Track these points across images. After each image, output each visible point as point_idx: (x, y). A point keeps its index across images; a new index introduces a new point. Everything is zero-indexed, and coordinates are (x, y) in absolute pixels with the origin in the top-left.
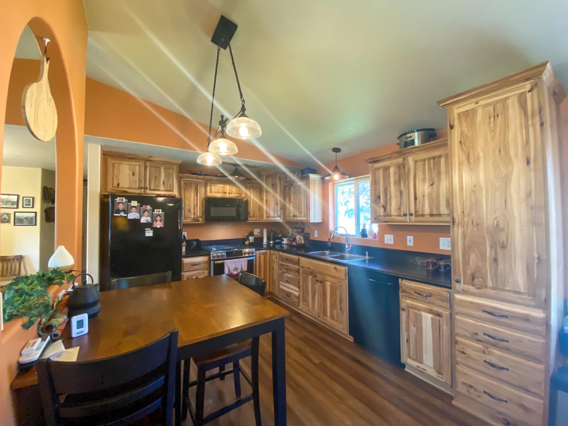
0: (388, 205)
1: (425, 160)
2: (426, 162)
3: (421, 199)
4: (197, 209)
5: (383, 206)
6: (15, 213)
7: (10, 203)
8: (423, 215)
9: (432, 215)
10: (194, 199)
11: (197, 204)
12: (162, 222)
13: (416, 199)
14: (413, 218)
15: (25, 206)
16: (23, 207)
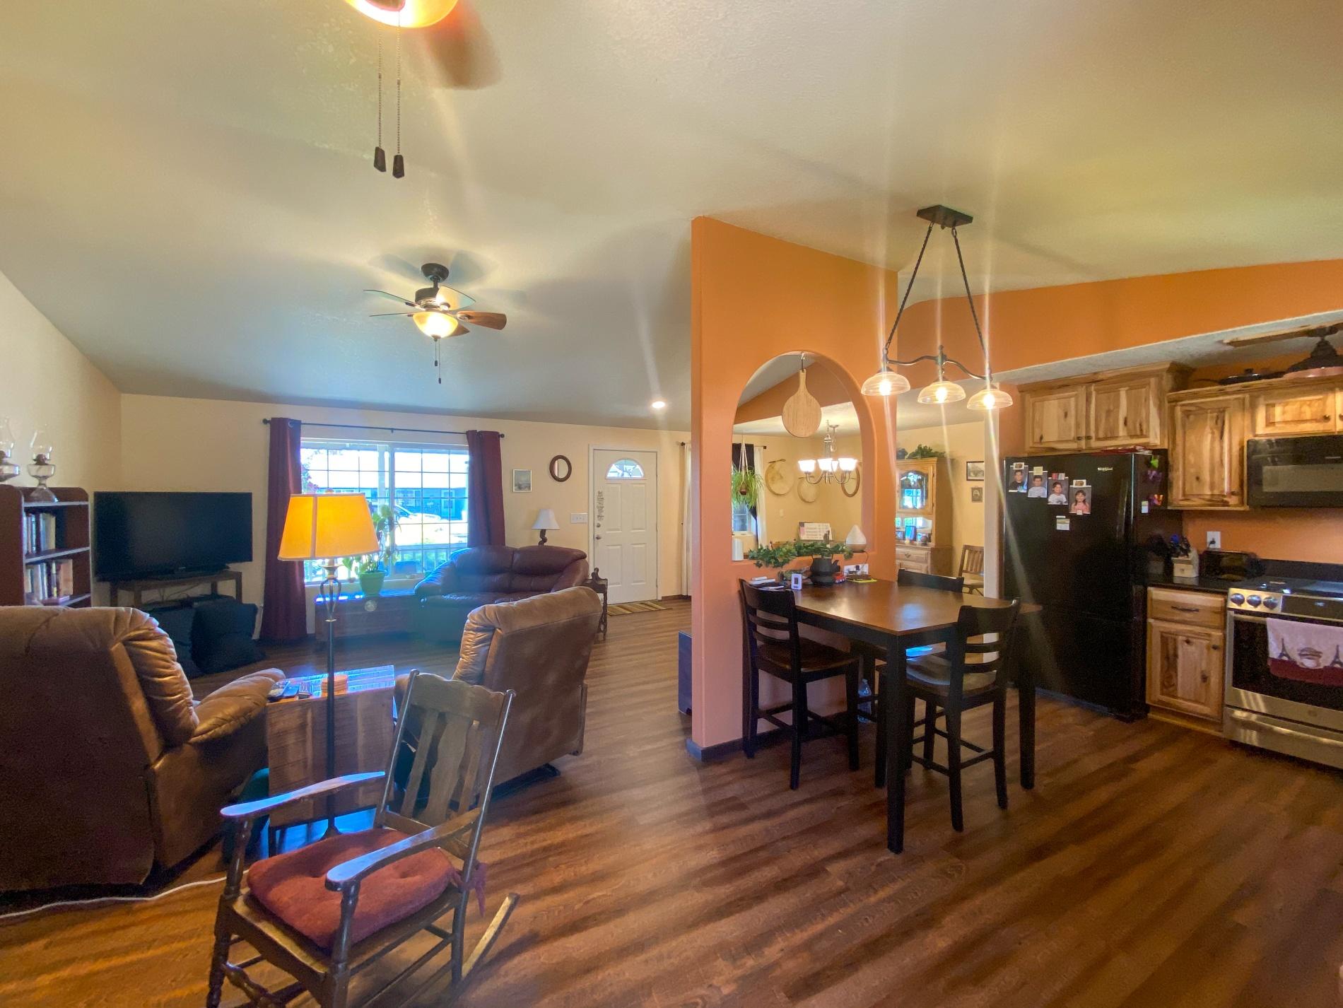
4: (1221, 473)
10: (1212, 449)
11: (1222, 461)
12: (1087, 505)
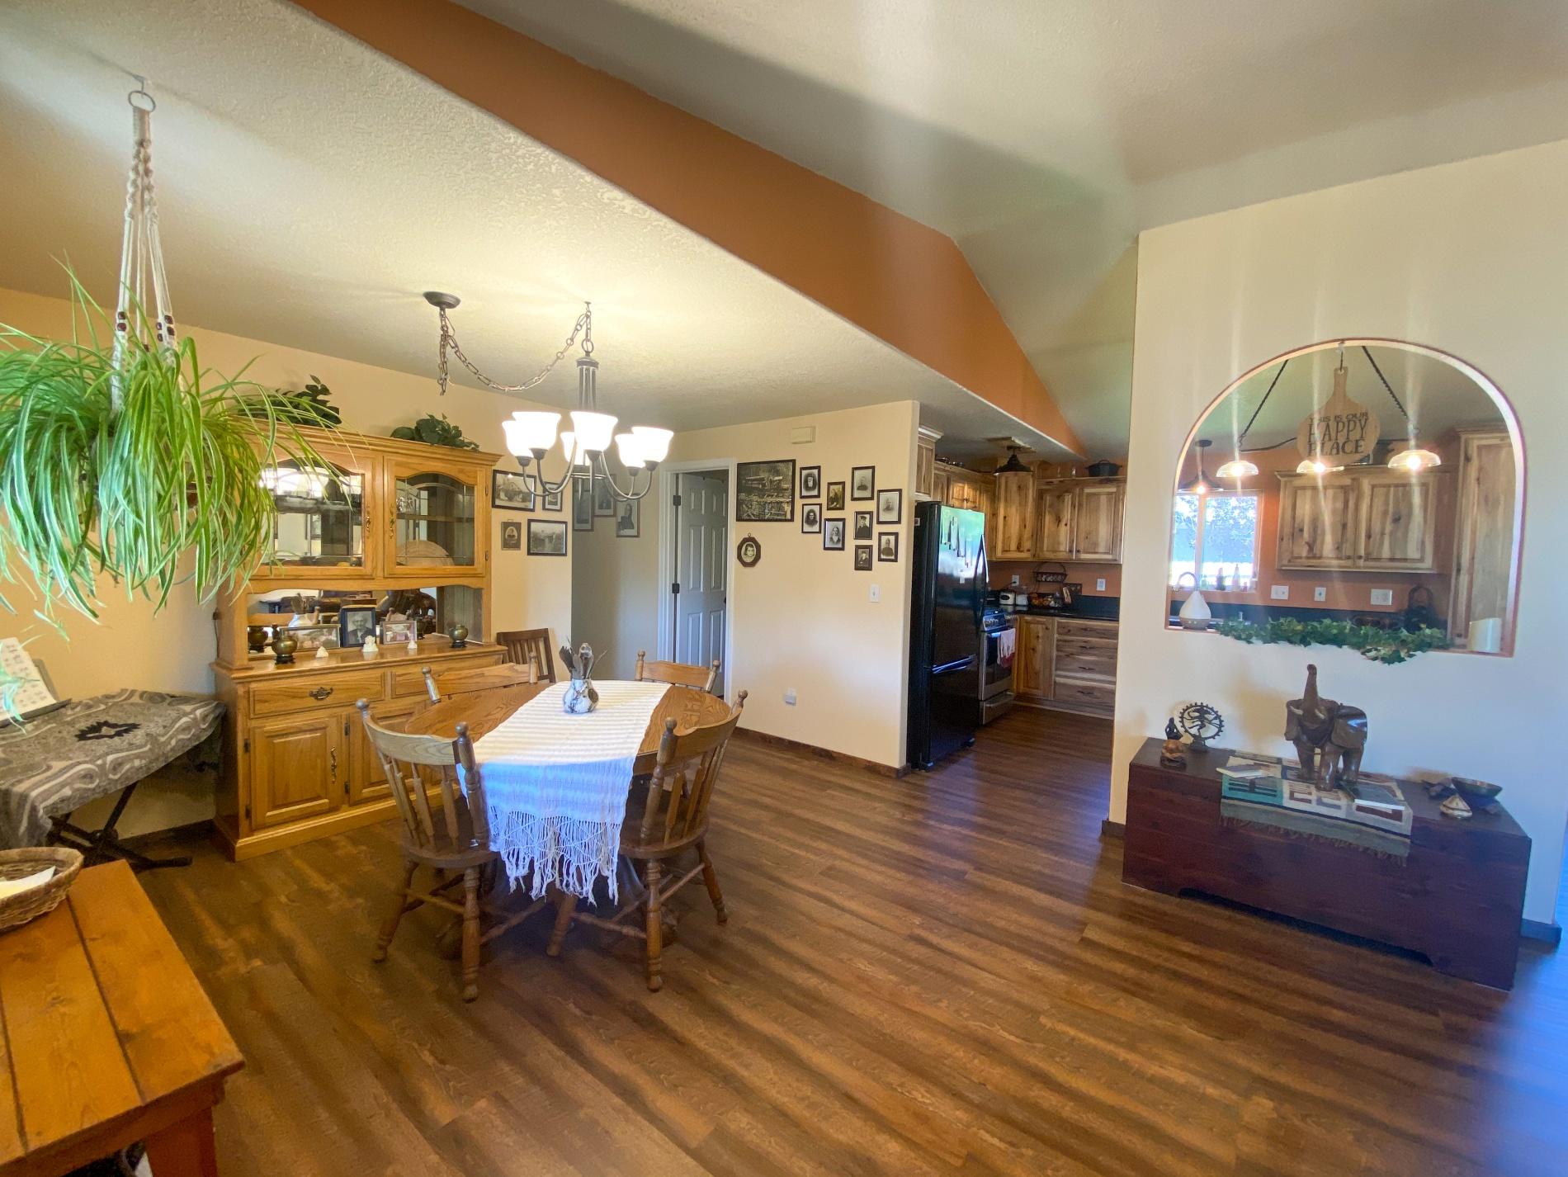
0: (1318, 542)
1: (1389, 486)
2: (1392, 489)
3: (1378, 537)
5: (1307, 543)
6: (530, 521)
7: (521, 496)
8: (1378, 559)
9: (1392, 560)
13: (1369, 536)
14: (1361, 562)
15: (547, 506)
16: (544, 509)
